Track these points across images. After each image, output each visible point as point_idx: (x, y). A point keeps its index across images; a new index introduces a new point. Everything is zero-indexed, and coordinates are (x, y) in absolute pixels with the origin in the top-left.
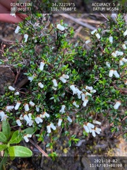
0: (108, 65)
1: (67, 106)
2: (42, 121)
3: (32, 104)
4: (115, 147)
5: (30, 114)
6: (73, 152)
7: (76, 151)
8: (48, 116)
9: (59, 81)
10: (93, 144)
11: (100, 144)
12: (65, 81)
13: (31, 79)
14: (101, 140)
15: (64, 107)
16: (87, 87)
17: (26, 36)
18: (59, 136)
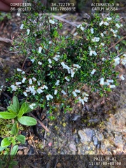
0: (90, 48)
1: (61, 81)
2: (42, 91)
3: (35, 79)
4: (106, 120)
5: (33, 86)
6: (71, 126)
7: (73, 125)
8: (47, 88)
9: (52, 59)
10: (86, 118)
11: (93, 119)
12: (57, 60)
13: (33, 60)
14: (94, 115)
15: (58, 81)
16: (74, 65)
17: (28, 31)
18: (58, 114)
